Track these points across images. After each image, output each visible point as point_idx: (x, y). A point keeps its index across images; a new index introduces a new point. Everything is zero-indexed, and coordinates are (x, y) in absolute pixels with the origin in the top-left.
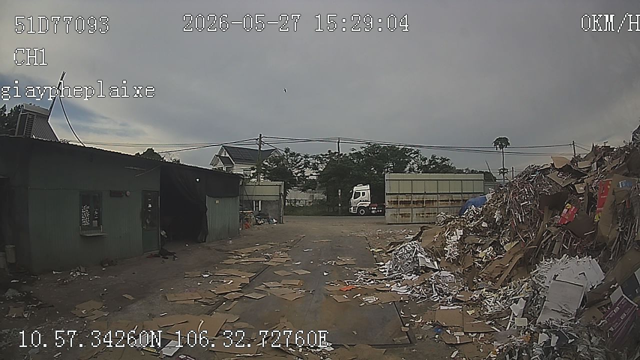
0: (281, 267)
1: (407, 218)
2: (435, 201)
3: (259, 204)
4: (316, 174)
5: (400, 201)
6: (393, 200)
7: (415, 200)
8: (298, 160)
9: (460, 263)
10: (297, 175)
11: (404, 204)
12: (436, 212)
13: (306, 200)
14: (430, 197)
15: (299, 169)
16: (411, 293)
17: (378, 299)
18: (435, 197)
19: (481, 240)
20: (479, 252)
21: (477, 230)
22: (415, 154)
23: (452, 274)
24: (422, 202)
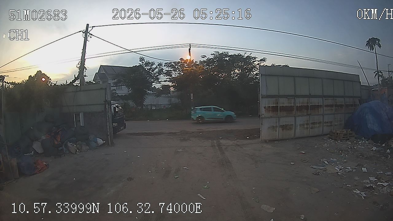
1: (288, 131)
2: (321, 106)
3: (80, 118)
5: (280, 107)
6: (271, 106)
7: (298, 105)
11: (286, 111)
14: (315, 101)
18: (320, 101)
24: (307, 108)
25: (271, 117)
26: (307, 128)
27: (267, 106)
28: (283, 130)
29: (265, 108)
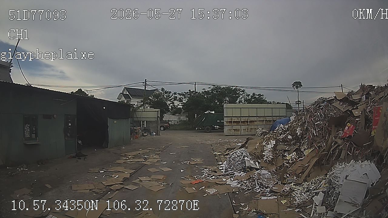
0: (153, 165)
1: (238, 132)
2: (256, 121)
3: (144, 123)
4: (181, 104)
5: (233, 121)
6: (229, 121)
7: (243, 121)
8: (171, 96)
9: (273, 163)
10: (169, 105)
11: (236, 123)
12: (256, 128)
13: (175, 121)
14: (252, 119)
15: (171, 101)
16: (240, 186)
17: (217, 191)
18: (255, 119)
19: (287, 147)
20: (287, 156)
21: (285, 140)
22: (242, 92)
23: (269, 172)
24: (247, 122)
25: (229, 125)
26: (248, 131)
27: (227, 121)
28: (235, 131)
29: (226, 121)
